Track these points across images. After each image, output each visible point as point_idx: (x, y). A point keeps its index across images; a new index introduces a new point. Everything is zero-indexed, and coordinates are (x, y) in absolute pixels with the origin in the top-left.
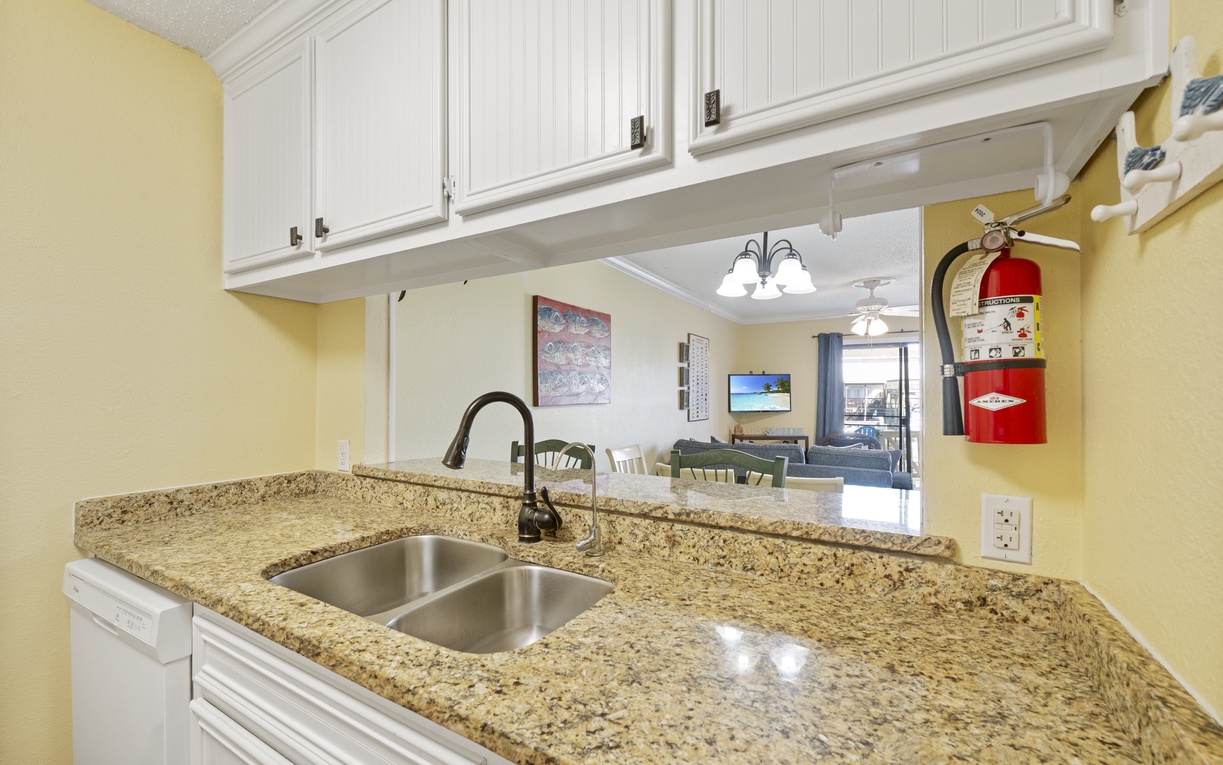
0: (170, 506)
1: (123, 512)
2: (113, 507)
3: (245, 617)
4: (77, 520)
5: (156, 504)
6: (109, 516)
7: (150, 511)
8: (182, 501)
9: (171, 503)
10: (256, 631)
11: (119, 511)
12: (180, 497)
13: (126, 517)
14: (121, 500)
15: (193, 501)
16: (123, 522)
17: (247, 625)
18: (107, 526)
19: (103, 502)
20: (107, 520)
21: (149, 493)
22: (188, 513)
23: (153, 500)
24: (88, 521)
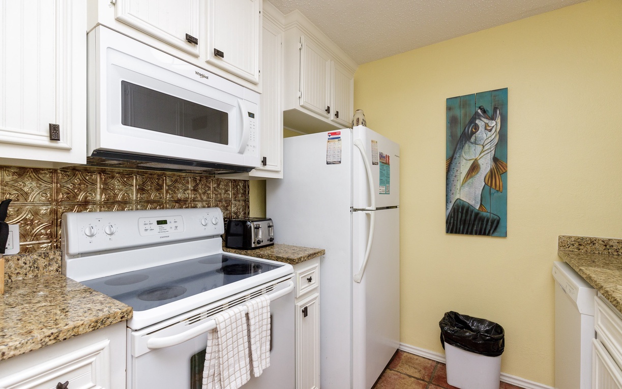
0: (604, 247)
1: (579, 245)
2: (574, 241)
3: (610, 298)
4: (559, 243)
5: (597, 244)
6: (573, 245)
7: (593, 247)
8: (612, 246)
9: (606, 246)
10: (614, 305)
11: (577, 244)
12: (611, 243)
13: (581, 247)
14: (579, 238)
15: (620, 248)
16: (579, 249)
17: (611, 301)
18: (572, 250)
19: (570, 237)
20: (571, 247)
21: (593, 238)
22: (616, 253)
23: (595, 242)
24: (563, 245)
